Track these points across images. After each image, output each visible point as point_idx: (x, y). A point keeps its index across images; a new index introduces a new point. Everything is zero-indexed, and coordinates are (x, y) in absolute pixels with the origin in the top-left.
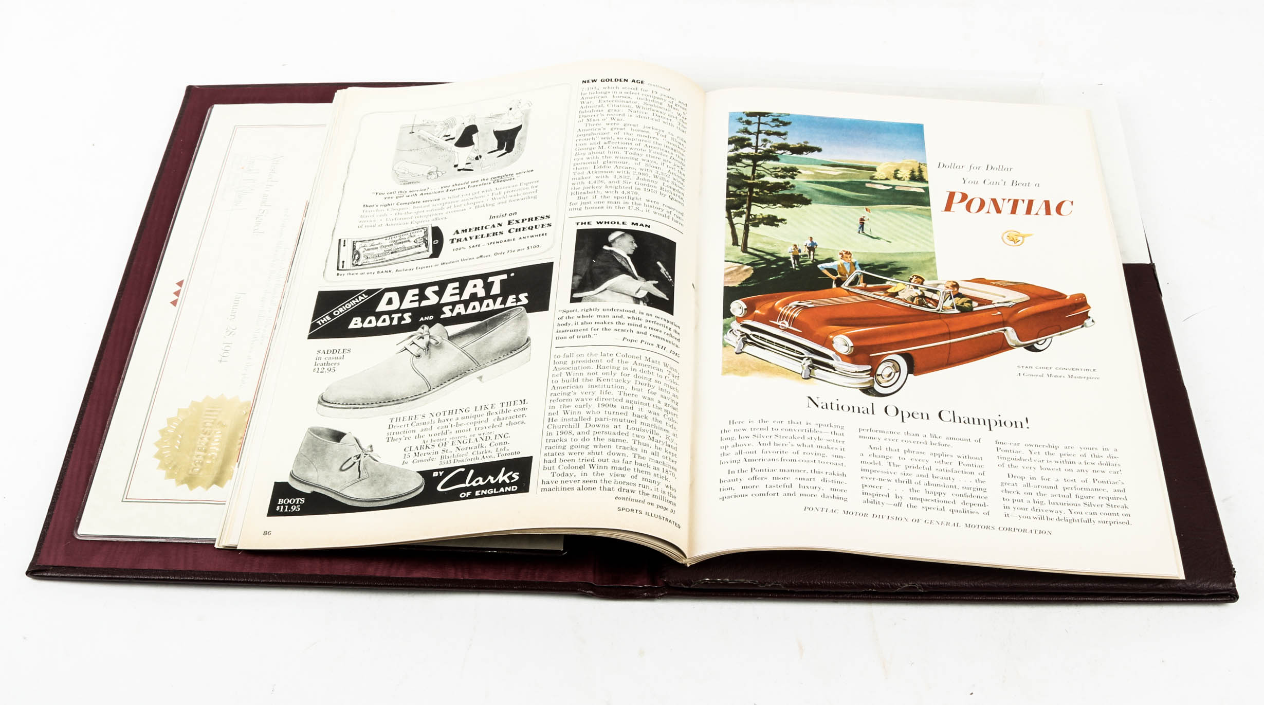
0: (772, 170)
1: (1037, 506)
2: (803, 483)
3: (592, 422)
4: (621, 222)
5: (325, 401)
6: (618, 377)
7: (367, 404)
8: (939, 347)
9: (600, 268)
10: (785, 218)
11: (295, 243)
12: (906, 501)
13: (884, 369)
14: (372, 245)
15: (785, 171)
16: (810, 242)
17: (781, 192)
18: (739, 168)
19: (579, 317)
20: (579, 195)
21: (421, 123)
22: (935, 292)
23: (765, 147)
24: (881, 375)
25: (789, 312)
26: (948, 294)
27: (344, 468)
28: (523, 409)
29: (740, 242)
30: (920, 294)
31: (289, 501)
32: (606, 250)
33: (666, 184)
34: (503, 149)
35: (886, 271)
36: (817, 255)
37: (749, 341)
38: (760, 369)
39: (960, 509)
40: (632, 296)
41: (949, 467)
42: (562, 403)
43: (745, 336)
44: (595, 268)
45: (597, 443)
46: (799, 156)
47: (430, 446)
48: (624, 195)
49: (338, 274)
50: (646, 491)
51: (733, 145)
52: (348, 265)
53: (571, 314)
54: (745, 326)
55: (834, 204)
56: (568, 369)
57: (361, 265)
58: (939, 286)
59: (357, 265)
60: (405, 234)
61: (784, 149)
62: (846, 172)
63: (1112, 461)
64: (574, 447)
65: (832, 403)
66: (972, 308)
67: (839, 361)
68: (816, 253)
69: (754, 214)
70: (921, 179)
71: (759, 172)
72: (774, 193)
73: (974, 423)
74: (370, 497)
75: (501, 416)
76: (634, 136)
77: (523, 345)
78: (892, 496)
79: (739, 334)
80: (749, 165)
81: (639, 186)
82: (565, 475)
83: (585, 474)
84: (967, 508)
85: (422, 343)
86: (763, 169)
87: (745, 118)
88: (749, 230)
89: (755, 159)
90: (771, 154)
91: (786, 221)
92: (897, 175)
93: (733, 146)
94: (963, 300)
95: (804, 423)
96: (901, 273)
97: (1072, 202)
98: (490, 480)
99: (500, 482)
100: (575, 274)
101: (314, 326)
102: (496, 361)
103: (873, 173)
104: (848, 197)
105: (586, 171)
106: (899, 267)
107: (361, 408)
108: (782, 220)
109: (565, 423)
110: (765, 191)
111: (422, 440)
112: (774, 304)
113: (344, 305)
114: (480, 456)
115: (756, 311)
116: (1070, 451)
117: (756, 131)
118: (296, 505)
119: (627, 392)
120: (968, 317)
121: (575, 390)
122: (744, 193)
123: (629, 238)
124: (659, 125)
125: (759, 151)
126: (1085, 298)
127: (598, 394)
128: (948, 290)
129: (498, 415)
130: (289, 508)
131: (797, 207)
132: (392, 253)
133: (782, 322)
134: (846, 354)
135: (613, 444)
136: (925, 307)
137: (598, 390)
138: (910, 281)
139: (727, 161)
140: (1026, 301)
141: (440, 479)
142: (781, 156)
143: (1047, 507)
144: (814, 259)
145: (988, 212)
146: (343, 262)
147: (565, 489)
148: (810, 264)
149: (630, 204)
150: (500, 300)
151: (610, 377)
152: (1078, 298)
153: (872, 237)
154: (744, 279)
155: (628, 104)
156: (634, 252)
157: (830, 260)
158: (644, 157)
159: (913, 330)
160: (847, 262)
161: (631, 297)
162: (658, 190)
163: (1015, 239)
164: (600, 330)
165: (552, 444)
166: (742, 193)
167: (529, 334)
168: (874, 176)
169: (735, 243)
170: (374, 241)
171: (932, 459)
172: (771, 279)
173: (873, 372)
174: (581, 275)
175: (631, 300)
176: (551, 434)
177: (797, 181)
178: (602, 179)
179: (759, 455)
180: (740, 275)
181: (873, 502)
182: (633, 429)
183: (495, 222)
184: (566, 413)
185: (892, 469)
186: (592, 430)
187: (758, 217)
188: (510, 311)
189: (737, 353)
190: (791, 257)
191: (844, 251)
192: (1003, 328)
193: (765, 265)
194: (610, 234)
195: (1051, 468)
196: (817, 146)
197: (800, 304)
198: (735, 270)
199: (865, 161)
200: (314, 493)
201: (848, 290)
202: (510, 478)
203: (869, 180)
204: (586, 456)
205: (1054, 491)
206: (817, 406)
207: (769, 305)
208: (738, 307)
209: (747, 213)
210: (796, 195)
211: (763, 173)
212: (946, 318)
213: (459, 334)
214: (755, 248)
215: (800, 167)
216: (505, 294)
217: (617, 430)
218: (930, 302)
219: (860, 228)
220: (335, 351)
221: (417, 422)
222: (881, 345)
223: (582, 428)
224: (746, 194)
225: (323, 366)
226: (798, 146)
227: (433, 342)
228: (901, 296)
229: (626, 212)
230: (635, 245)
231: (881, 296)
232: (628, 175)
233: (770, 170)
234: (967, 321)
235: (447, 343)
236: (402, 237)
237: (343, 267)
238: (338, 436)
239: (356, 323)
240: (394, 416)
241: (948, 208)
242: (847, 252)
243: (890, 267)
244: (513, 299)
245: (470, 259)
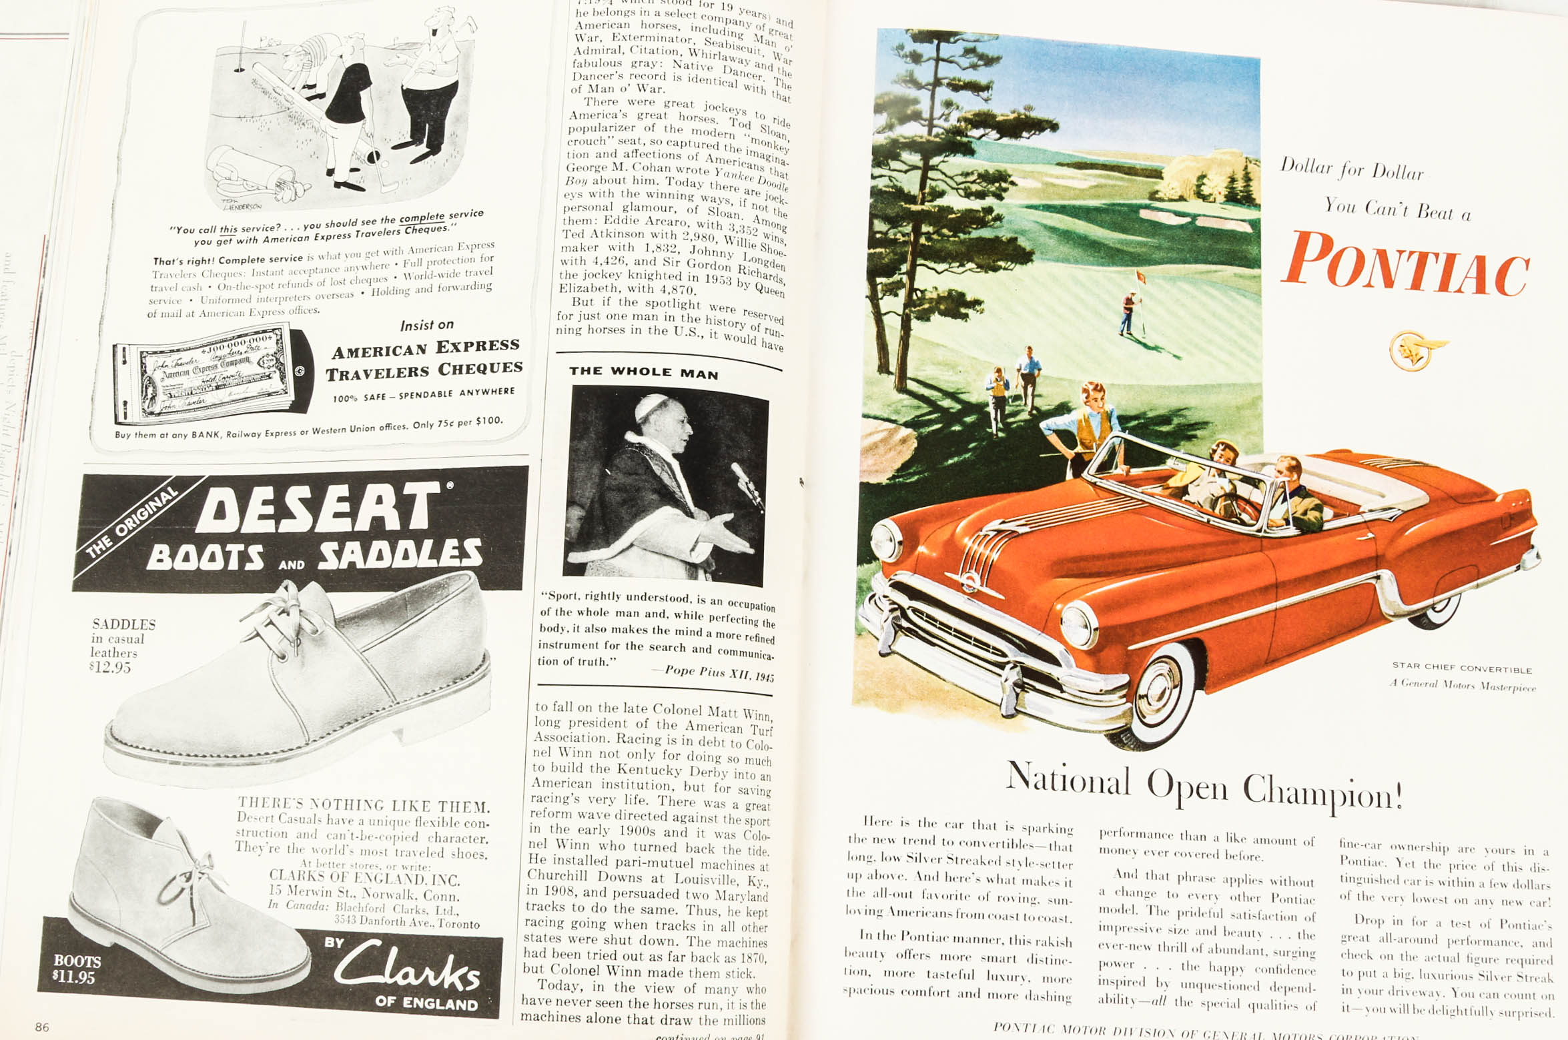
0: (960, 179)
1: (1399, 983)
2: (996, 968)
3: (611, 869)
4: (659, 371)
5: (117, 739)
6: (659, 762)
7: (196, 757)
8: (1255, 620)
9: (620, 489)
10: (982, 299)
11: (29, 344)
12: (1174, 992)
13: (1153, 682)
14: (177, 365)
15: (985, 181)
16: (1027, 361)
17: (975, 234)
18: (894, 174)
19: (581, 613)
20: (576, 295)
21: (257, 44)
22: (1254, 482)
23: (946, 120)
24: (1146, 696)
25: (981, 549)
26: (1279, 487)
27: (165, 898)
28: (483, 825)
29: (893, 367)
30: (1228, 491)
31: (74, 961)
32: (632, 445)
33: (751, 253)
34: (421, 142)
35: (1168, 433)
36: (1040, 396)
37: (905, 624)
38: (926, 696)
39: (1266, 1001)
40: (682, 561)
41: (1253, 907)
42: (553, 821)
43: (898, 613)
44: (609, 489)
45: (621, 918)
46: (1013, 142)
47: (316, 876)
48: (665, 298)
49: (117, 434)
50: (712, 1014)
51: (885, 115)
52: (135, 414)
53: (565, 604)
54: (899, 586)
55: (1076, 262)
56: (563, 738)
57: (159, 414)
58: (1266, 470)
59: (152, 413)
60: (239, 340)
61: (985, 127)
62: (1103, 181)
63: (1538, 878)
64: (577, 926)
65: (1053, 775)
66: (1321, 522)
67: (1071, 666)
68: (1038, 391)
69: (922, 289)
70: (1247, 200)
71: (934, 184)
72: (962, 236)
73: (1305, 803)
74: (215, 971)
75: (443, 832)
76: (686, 136)
77: (477, 669)
78: (1151, 982)
79: (886, 606)
80: (915, 168)
81: (696, 271)
82: (563, 987)
83: (600, 988)
84: (1279, 997)
85: (288, 625)
86: (943, 177)
87: (911, 46)
88: (910, 329)
89: (927, 150)
90: (959, 138)
91: (983, 306)
92: (1203, 187)
93: (883, 119)
94: (1310, 502)
95: (1001, 827)
96: (1195, 436)
97: (1527, 262)
98: (427, 976)
99: (446, 986)
100: (571, 503)
101: (82, 559)
102: (427, 697)
103: (1155, 183)
104: (1105, 245)
105: (589, 229)
106: (1193, 422)
107: (184, 764)
108: (976, 303)
109: (562, 869)
110: (945, 231)
111: (299, 857)
112: (955, 530)
113: (134, 512)
114: (408, 918)
115: (921, 549)
116: (1467, 858)
117: (931, 80)
118: (88, 970)
119: (675, 797)
120: (1314, 545)
121: (578, 792)
122: (904, 236)
123: (677, 411)
124: (736, 98)
125: (935, 131)
126: (1530, 502)
127: (619, 804)
128: (1282, 479)
129: (436, 829)
130: (75, 977)
131: (1005, 269)
132: (217, 388)
133: (968, 575)
134: (1085, 648)
135: (650, 920)
136: (1235, 522)
137: (619, 794)
138: (1212, 459)
139: (871, 157)
140: (1421, 507)
141: (338, 956)
142: (978, 142)
143: (1418, 984)
144: (1033, 408)
145: (1369, 285)
146: (125, 403)
147: (564, 1019)
148: (1025, 421)
149: (678, 322)
150: (428, 544)
151: (642, 763)
152: (1517, 501)
153: (1145, 346)
154: (898, 465)
155: (671, 46)
156: (686, 448)
157: (1063, 409)
158: (707, 191)
159: (1211, 580)
160: (1095, 413)
161: (679, 563)
162: (734, 274)
163: (1414, 353)
164: (622, 647)
165: (537, 915)
166: (899, 236)
167: (489, 644)
168: (1157, 192)
169: (884, 368)
170: (182, 354)
171: (1227, 891)
172: (950, 462)
173: (1131, 692)
174: (582, 506)
175: (681, 571)
176: (534, 891)
177: (1007, 207)
178: (622, 253)
179: (915, 904)
180: (893, 453)
181: (1119, 1000)
182: (688, 880)
183: (413, 338)
184: (561, 844)
185: (1155, 921)
186: (612, 886)
187: (928, 295)
188: (449, 578)
189: (882, 655)
190: (991, 401)
191: (1091, 383)
192: (1374, 574)
193: (939, 426)
194: (638, 401)
195: (1431, 897)
196: (1051, 118)
197: (1003, 527)
198: (882, 441)
199: (1140, 154)
200: (116, 947)
201: (1094, 484)
202: (463, 979)
203: (1148, 202)
204: (600, 946)
205: (1431, 950)
206: (1027, 783)
207: (944, 534)
208: (886, 534)
209: (908, 286)
210: (1004, 239)
211: (941, 186)
212: (1272, 548)
213: (354, 618)
214: (921, 379)
215: (1014, 170)
216: (438, 531)
217: (656, 888)
218: (1244, 510)
219: (1124, 323)
220: (126, 623)
221: (289, 815)
222: (1150, 621)
223: (593, 883)
224: (906, 238)
225: (107, 659)
226: (1012, 116)
227: (307, 627)
228: (1193, 496)
229: (669, 342)
230: (689, 430)
231: (1154, 495)
232: (673, 242)
233: (956, 179)
234: (1313, 556)
235: (331, 633)
236: (235, 349)
237: (125, 418)
238: (149, 825)
239: (160, 558)
240: (249, 793)
241: (1294, 275)
242: (1097, 385)
243: (1176, 421)
244: (454, 548)
245: (367, 429)
